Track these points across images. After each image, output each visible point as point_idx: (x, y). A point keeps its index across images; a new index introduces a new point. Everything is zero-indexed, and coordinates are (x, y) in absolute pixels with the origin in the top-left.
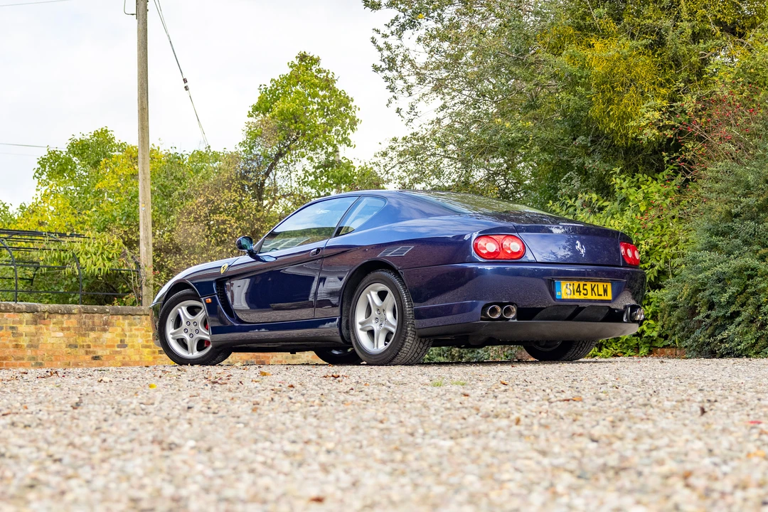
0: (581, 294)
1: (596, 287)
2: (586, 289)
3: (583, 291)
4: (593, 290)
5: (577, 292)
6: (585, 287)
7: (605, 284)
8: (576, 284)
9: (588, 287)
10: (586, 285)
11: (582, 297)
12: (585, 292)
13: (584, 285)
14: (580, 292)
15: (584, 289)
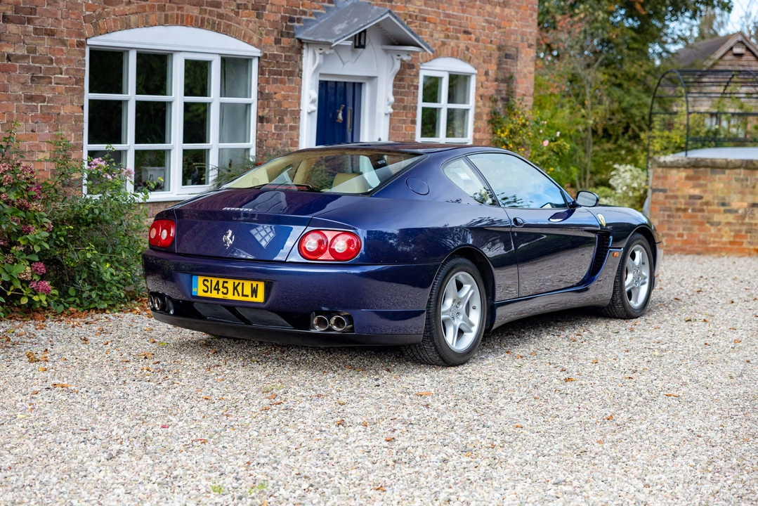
0: (220, 292)
1: (241, 285)
2: (226, 288)
3: (222, 289)
4: (235, 288)
5: (215, 289)
6: (225, 285)
7: (255, 284)
8: (215, 281)
9: (230, 284)
10: (227, 282)
11: (221, 296)
12: (225, 291)
13: (224, 282)
14: (218, 290)
15: (223, 287)
